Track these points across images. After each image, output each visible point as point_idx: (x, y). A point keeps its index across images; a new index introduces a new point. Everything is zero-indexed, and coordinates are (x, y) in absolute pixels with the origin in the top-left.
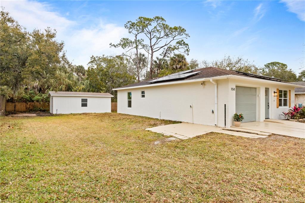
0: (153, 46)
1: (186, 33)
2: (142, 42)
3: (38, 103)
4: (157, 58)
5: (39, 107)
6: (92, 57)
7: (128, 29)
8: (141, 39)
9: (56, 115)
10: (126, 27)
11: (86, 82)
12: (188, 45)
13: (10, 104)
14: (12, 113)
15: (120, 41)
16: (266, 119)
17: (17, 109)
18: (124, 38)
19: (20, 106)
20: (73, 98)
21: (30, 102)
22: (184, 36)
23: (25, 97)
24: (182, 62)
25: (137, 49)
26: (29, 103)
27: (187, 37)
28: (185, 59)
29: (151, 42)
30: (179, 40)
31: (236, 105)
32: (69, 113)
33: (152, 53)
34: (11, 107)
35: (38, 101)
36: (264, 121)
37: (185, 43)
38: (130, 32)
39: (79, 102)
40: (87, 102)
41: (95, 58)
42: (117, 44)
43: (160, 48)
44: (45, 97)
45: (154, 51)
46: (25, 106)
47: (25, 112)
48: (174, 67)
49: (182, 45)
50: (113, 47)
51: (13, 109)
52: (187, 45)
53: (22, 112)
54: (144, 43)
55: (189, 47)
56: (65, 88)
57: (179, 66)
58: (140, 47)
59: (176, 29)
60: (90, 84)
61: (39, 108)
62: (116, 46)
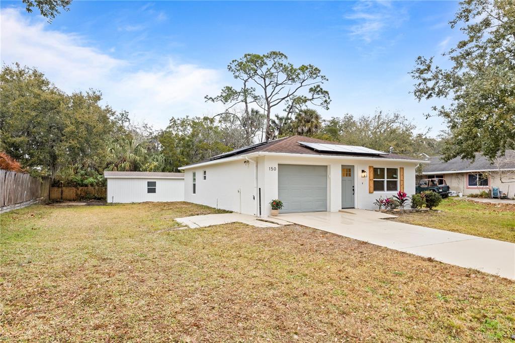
0: (269, 97)
1: (321, 74)
2: (253, 92)
3: (92, 188)
4: (277, 116)
5: (93, 193)
6: (172, 119)
7: (233, 72)
8: (252, 88)
9: (111, 204)
10: (229, 69)
11: (161, 158)
12: (329, 93)
13: (56, 189)
14: (57, 202)
15: (222, 92)
16: (342, 208)
17: (64, 196)
18: (227, 85)
19: (69, 192)
20: (135, 180)
21: (82, 186)
22: (319, 79)
23: (75, 180)
24: (311, 122)
25: (246, 103)
26: (80, 188)
27: (324, 81)
28: (317, 117)
29: (266, 92)
30: (312, 86)
31: (279, 190)
32: (130, 201)
33: (269, 108)
34: (56, 193)
35: (92, 185)
36: (340, 211)
37: (323, 90)
38: (236, 77)
39: (144, 185)
40: (155, 186)
41: (175, 121)
42: (216, 96)
43: (280, 100)
44: (101, 179)
45: (271, 105)
46: (75, 192)
47: (74, 200)
48: (300, 130)
49: (319, 94)
50: (210, 101)
51: (60, 196)
52: (327, 92)
53: (70, 200)
54: (256, 93)
55: (329, 95)
56: (130, 166)
57: (307, 128)
58: (249, 99)
59: (303, 69)
60: (165, 160)
61: (94, 195)
62: (215, 100)
